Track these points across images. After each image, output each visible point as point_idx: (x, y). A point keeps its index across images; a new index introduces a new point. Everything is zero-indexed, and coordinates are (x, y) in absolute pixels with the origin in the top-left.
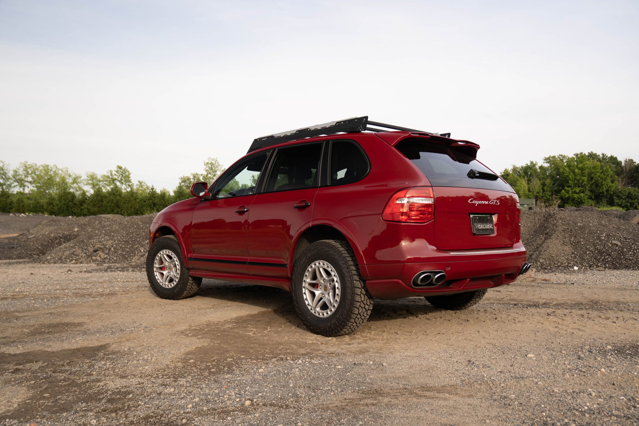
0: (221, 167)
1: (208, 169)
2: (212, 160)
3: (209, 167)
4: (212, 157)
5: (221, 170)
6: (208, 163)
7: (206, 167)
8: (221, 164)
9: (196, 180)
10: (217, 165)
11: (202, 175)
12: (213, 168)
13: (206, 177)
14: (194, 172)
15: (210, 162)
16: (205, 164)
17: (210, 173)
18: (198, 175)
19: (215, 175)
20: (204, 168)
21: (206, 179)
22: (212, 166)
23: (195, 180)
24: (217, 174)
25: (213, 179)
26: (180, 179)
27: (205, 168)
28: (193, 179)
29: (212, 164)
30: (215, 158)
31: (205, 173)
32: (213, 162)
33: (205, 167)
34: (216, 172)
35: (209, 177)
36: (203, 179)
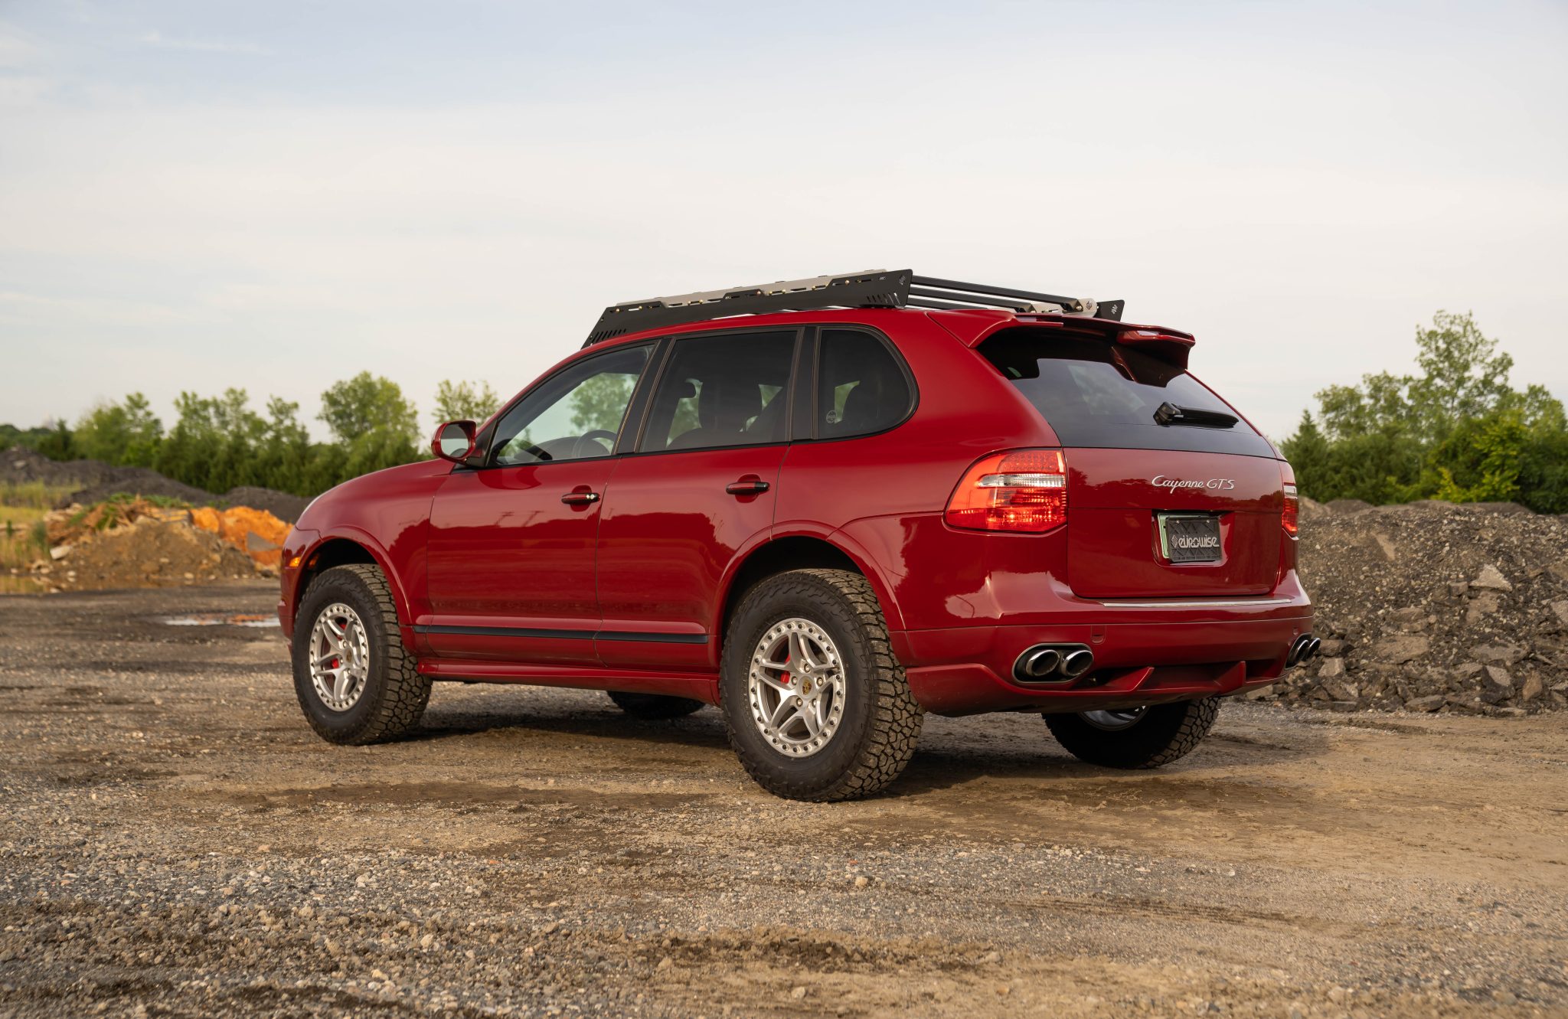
0: (1489, 347)
1: (1432, 356)
2: (1452, 323)
3: (1437, 348)
4: (1452, 311)
5: (1489, 360)
6: (1432, 335)
7: (1424, 349)
8: (1487, 336)
9: (1382, 402)
10: (1471, 340)
11: (1406, 380)
12: (1456, 354)
13: (1424, 390)
14: (1376, 372)
15: (1440, 331)
16: (1419, 339)
17: (1440, 375)
18: (1390, 380)
19: (1460, 382)
20: (1418, 354)
21: (1422, 395)
22: (1449, 344)
23: (1377, 400)
24: (1470, 378)
25: (1454, 396)
26: (1319, 397)
27: (1422, 354)
28: (1371, 396)
29: (1448, 336)
30: (1464, 313)
31: (1421, 374)
32: (1457, 329)
33: (1419, 349)
34: (1466, 367)
35: (1438, 388)
36: (1410, 397)
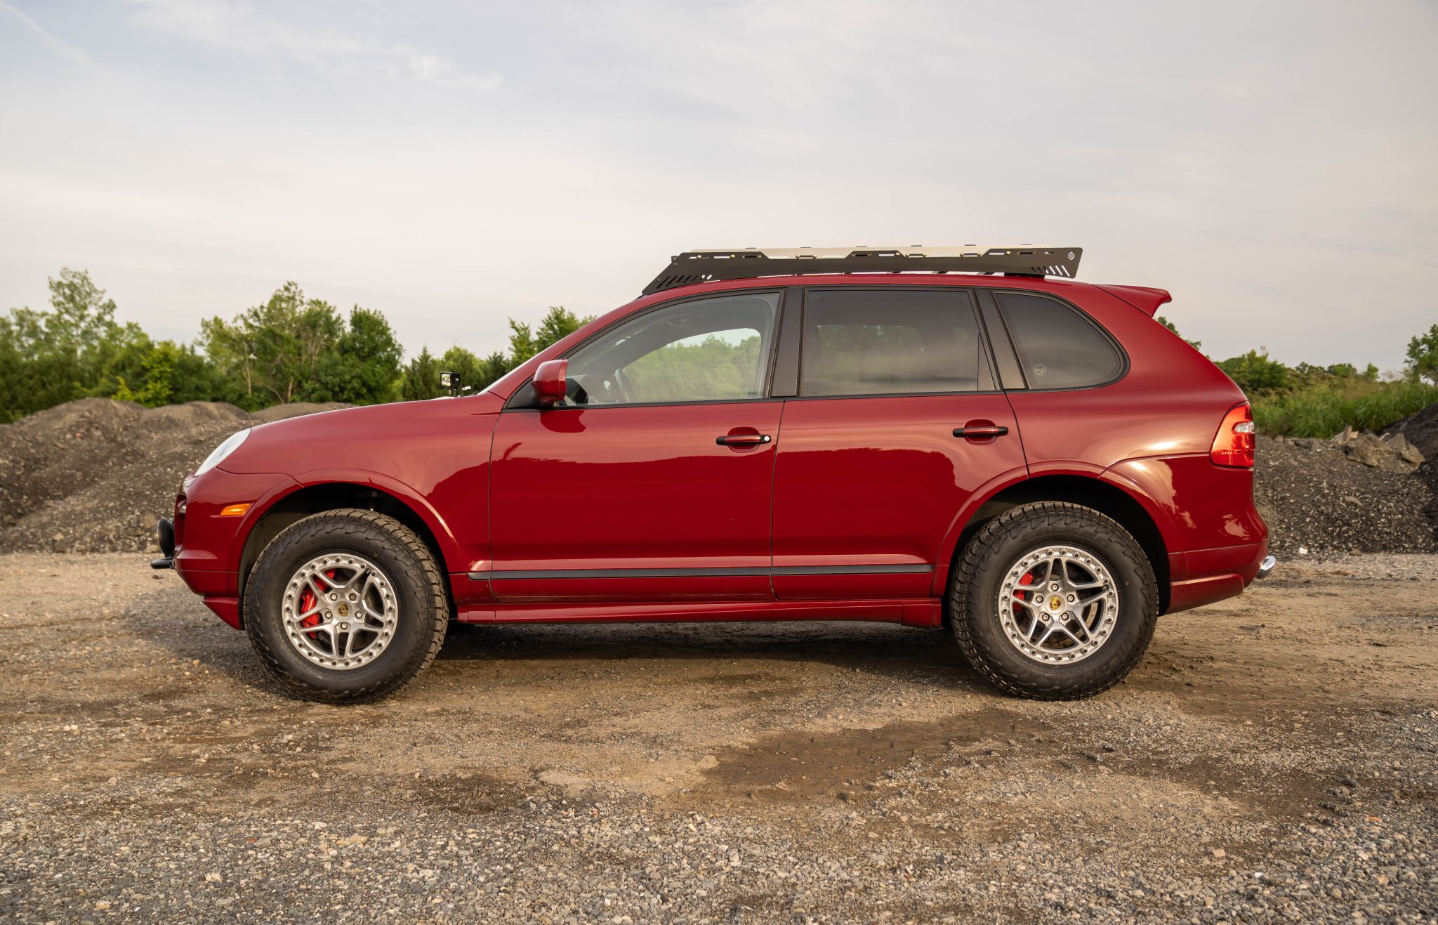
0: (100, 295)
1: (61, 299)
2: (73, 277)
3: (64, 293)
4: (73, 269)
5: (101, 304)
6: (60, 285)
7: (55, 294)
8: (98, 287)
9: (26, 329)
10: (87, 289)
11: (44, 314)
12: (78, 298)
13: (56, 322)
14: (20, 307)
15: (65, 282)
16: (51, 287)
17: (67, 311)
18: (31, 314)
19: (82, 318)
20: (51, 297)
21: (55, 325)
22: (72, 291)
23: (22, 327)
24: (88, 315)
25: (77, 326)
27: (54, 297)
28: (17, 324)
29: (72, 286)
30: (81, 270)
31: (53, 311)
32: (77, 281)
33: (51, 293)
34: (85, 307)
35: (66, 321)
36: (46, 325)
